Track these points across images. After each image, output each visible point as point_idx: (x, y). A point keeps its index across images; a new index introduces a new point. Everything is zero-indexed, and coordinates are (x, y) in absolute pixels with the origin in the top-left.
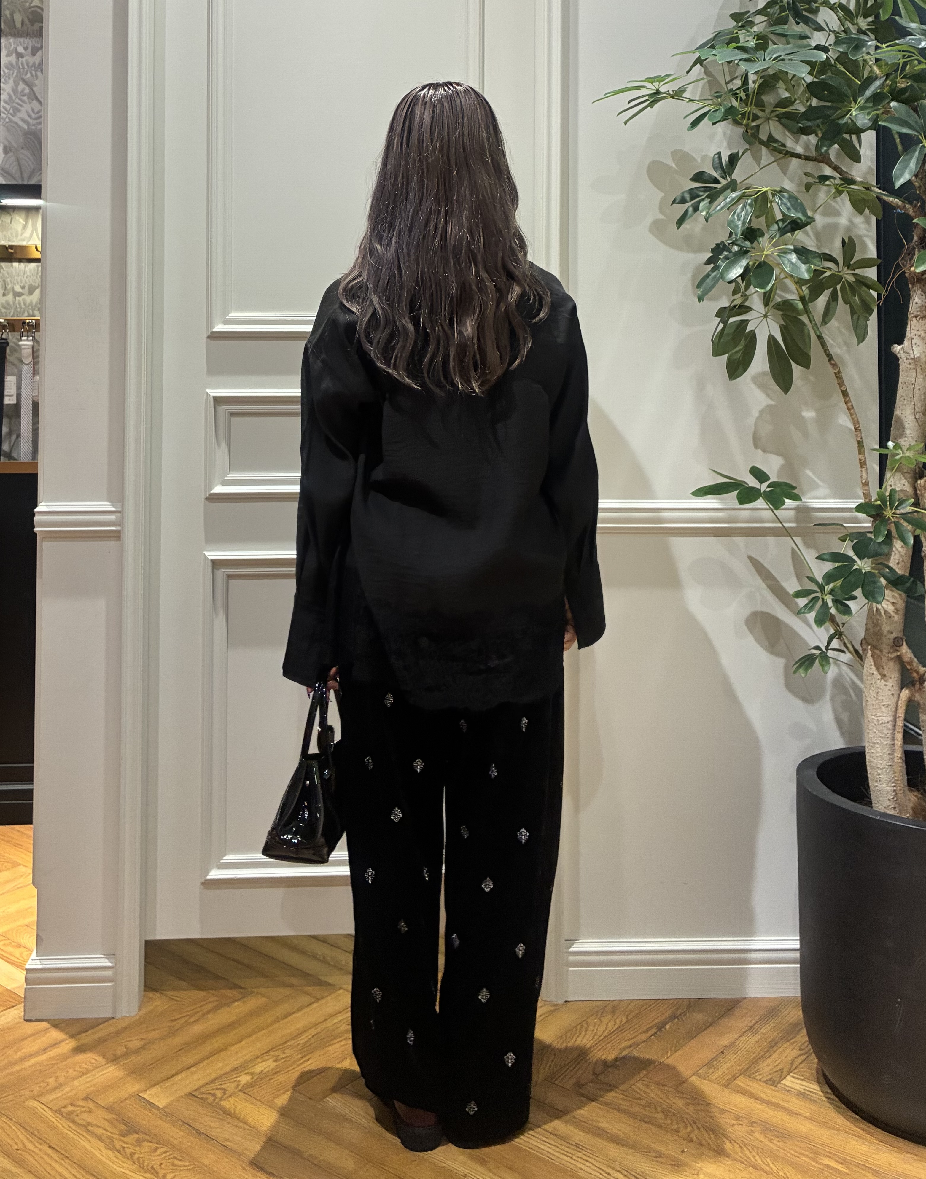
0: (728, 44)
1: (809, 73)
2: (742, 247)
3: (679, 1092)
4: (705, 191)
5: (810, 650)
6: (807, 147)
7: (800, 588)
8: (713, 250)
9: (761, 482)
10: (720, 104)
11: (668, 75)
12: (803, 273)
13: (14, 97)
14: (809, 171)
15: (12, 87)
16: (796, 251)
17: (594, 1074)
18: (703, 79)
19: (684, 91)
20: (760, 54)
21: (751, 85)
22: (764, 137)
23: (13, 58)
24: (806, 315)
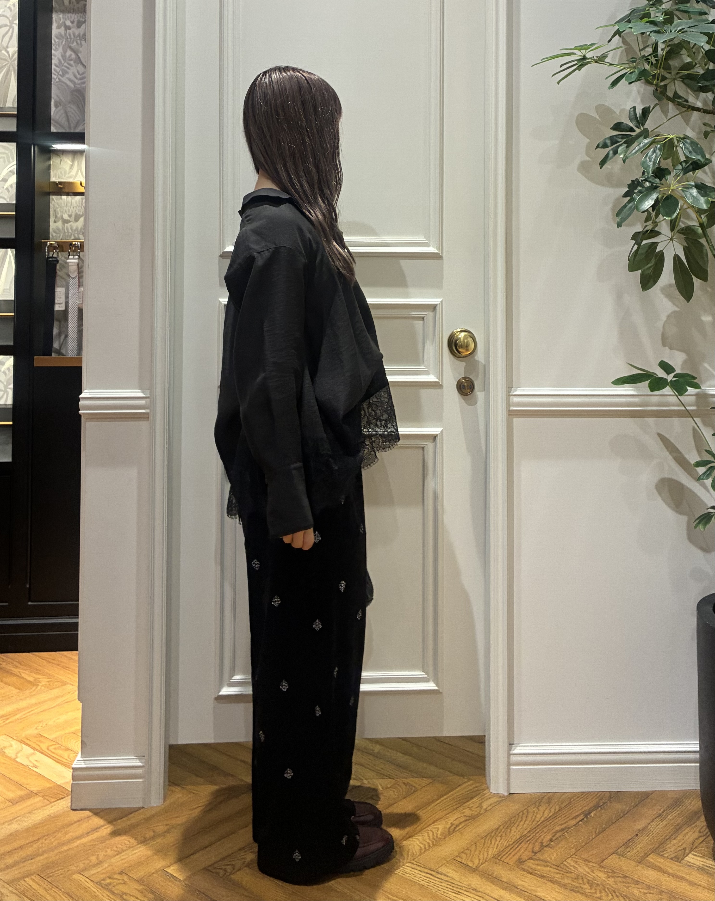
0: (641, 19)
1: (707, 43)
2: (652, 183)
3: (602, 867)
4: (622, 138)
5: (708, 509)
6: (705, 102)
7: (699, 459)
8: (629, 186)
9: (668, 373)
10: (635, 68)
11: (593, 44)
12: (702, 204)
13: (63, 62)
14: (707, 121)
15: (61, 53)
16: (697, 186)
17: (533, 852)
18: (621, 47)
19: (606, 57)
20: (667, 27)
21: (660, 52)
22: (670, 94)
23: (62, 30)
24: (704, 239)
